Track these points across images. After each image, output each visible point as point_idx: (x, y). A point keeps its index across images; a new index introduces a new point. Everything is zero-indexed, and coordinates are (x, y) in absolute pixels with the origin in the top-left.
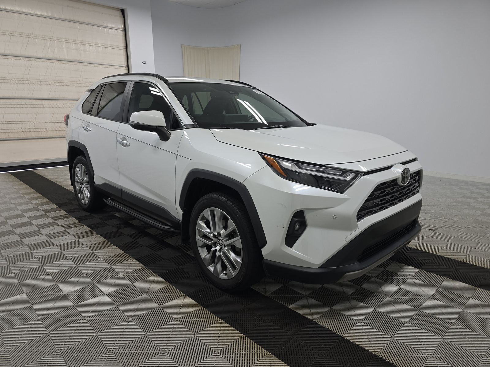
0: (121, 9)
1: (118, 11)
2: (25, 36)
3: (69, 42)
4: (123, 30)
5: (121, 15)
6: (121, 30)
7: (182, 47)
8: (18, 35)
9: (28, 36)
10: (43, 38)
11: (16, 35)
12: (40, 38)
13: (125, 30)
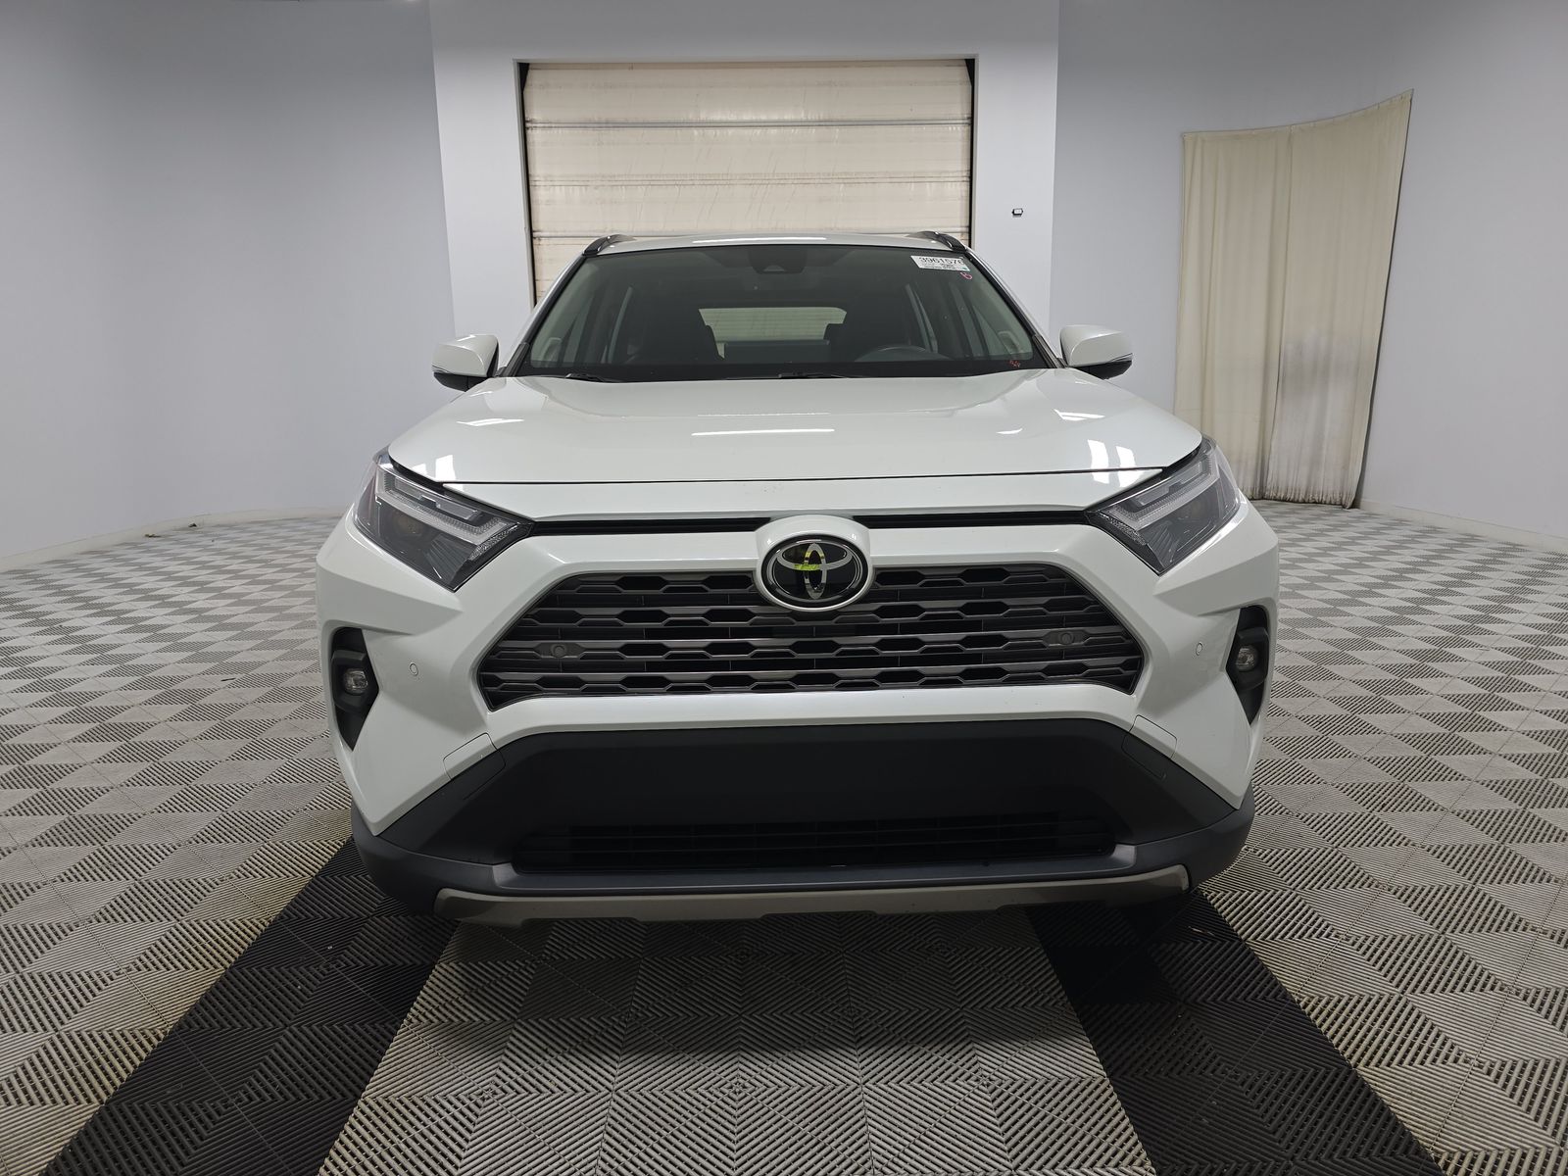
0: (966, 60)
1: (960, 66)
2: (710, 182)
3: (812, 181)
4: (966, 121)
5: (967, 78)
6: (961, 121)
7: (1184, 142)
8: (696, 183)
9: (717, 182)
10: (750, 182)
11: (691, 183)
12: (744, 182)
13: (972, 122)
